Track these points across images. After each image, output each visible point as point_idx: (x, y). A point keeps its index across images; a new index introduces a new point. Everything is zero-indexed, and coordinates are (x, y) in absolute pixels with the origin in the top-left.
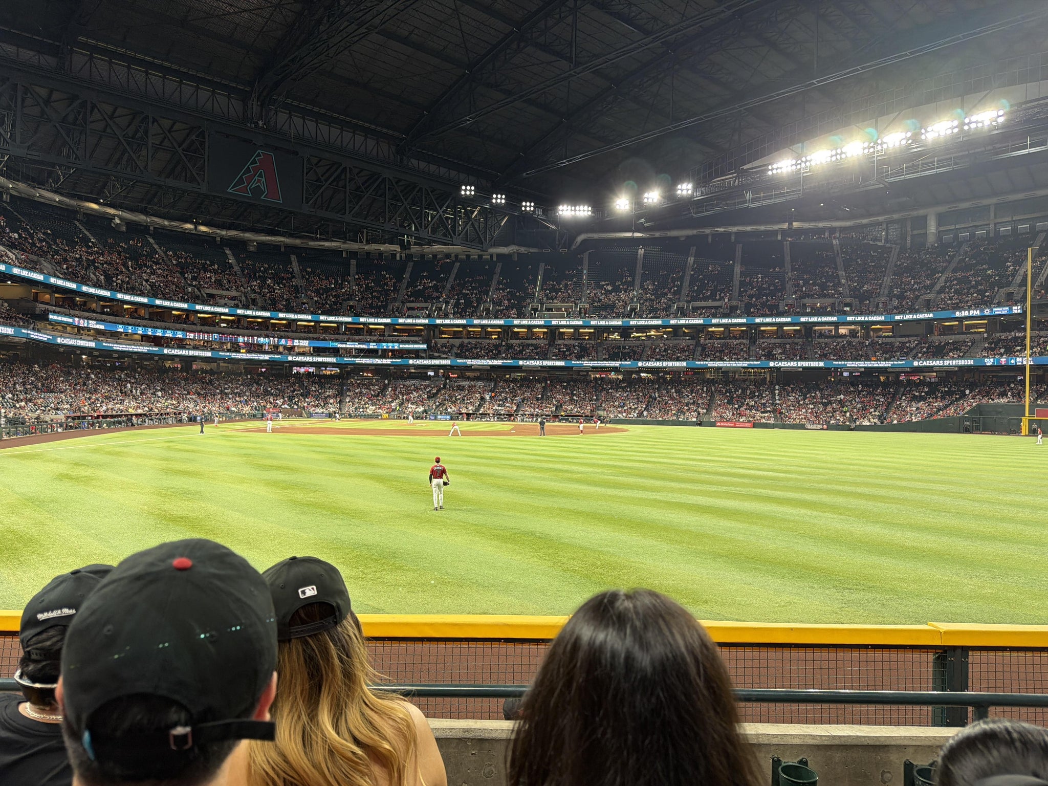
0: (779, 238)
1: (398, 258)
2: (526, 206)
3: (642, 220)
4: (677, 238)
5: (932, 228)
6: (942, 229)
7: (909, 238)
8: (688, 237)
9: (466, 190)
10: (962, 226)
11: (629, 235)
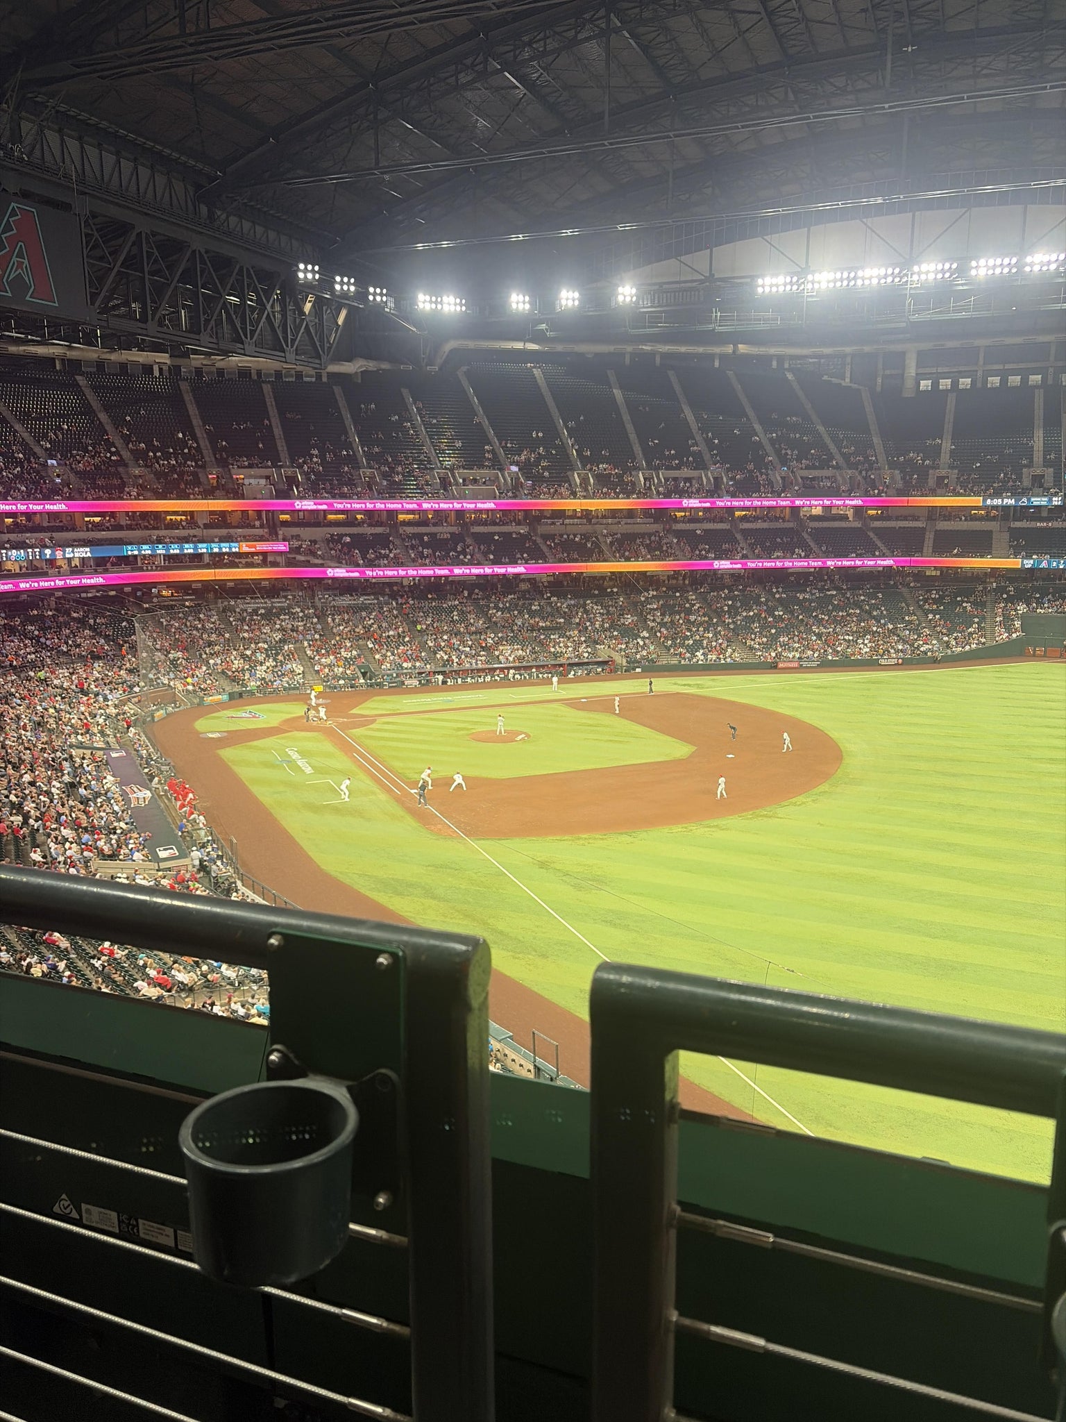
0: (717, 364)
1: (156, 373)
2: (375, 294)
3: (544, 326)
4: (582, 355)
5: (911, 371)
6: (921, 371)
7: (879, 380)
8: (597, 354)
9: (306, 271)
10: (946, 370)
11: (519, 345)
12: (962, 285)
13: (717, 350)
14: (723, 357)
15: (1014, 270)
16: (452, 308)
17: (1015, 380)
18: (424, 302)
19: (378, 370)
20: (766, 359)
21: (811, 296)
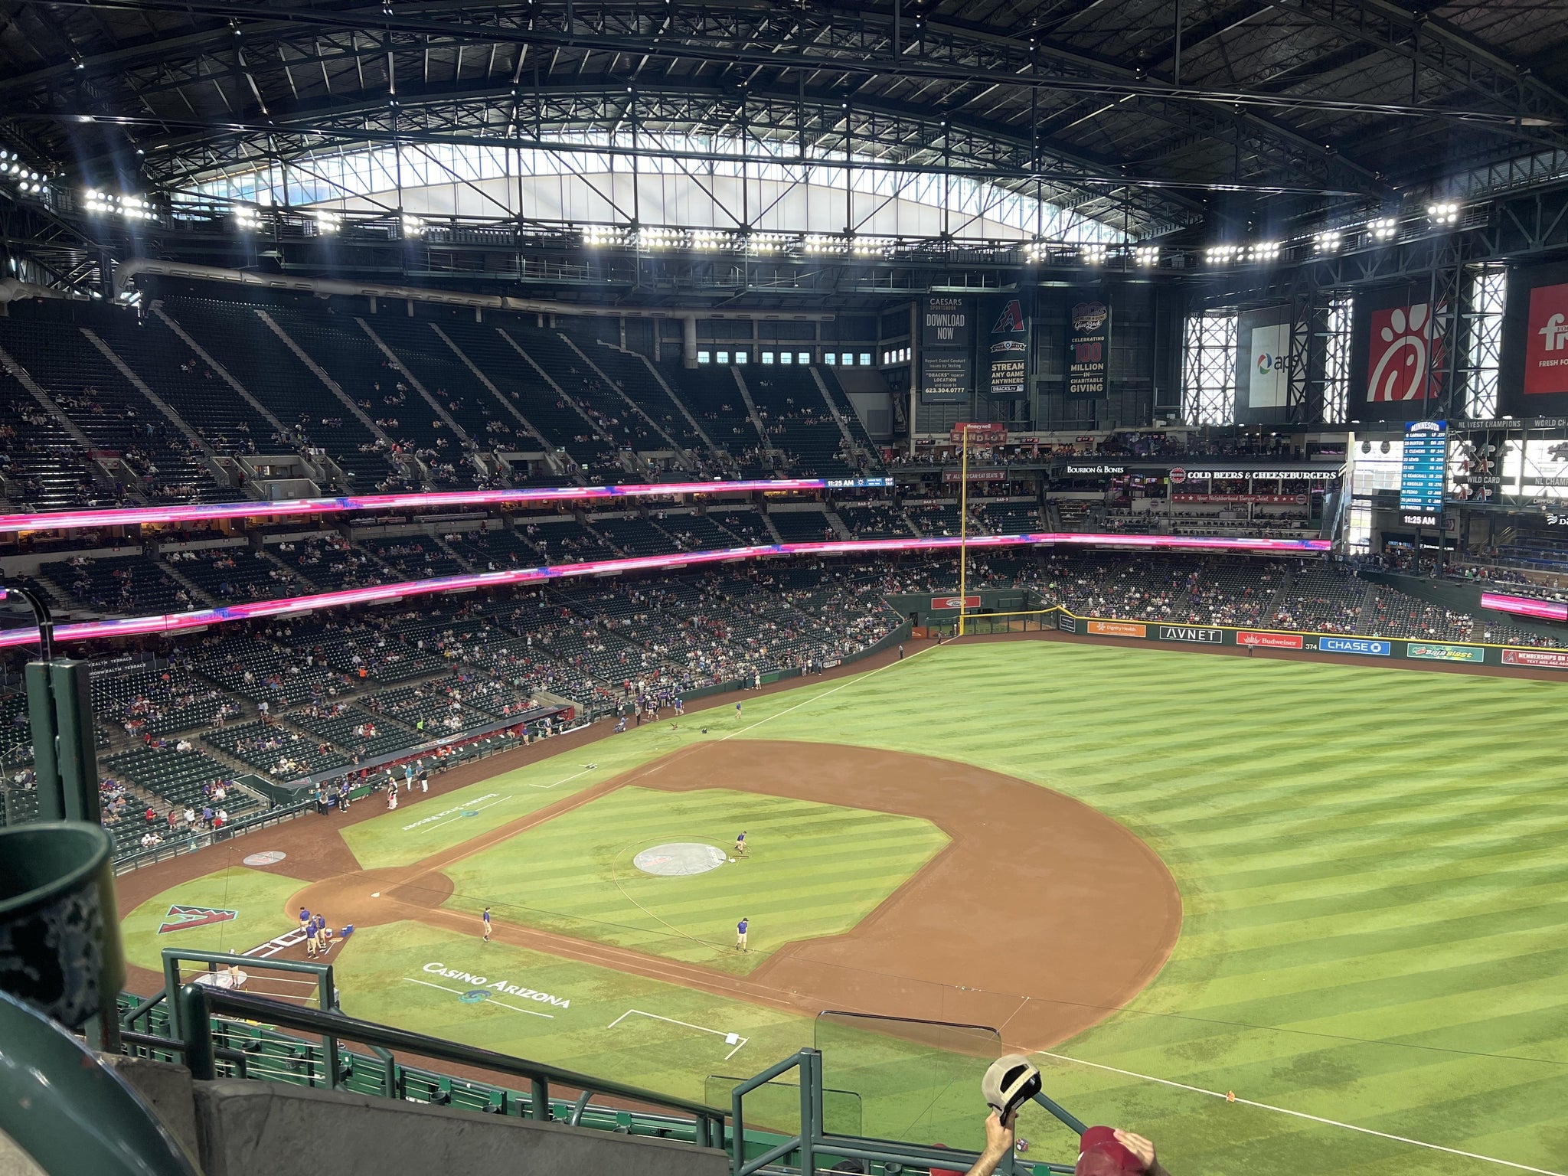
0: (479, 318)
2: (30, 182)
3: (274, 254)
5: (692, 338)
6: (699, 341)
7: (658, 348)
10: (723, 342)
11: (233, 276)
12: (798, 259)
13: (484, 301)
14: (487, 311)
15: (845, 251)
16: (140, 215)
17: (786, 358)
18: (94, 202)
19: (35, 299)
20: (532, 316)
21: (645, 253)
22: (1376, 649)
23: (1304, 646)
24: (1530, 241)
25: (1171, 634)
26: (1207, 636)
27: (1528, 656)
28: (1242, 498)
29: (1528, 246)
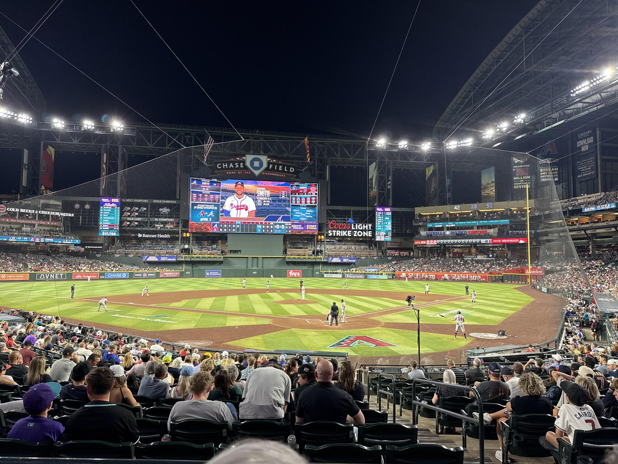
22: (124, 276)
23: (100, 277)
24: (149, 144)
25: (42, 277)
26: (59, 276)
27: (167, 274)
28: (33, 222)
29: (148, 145)
